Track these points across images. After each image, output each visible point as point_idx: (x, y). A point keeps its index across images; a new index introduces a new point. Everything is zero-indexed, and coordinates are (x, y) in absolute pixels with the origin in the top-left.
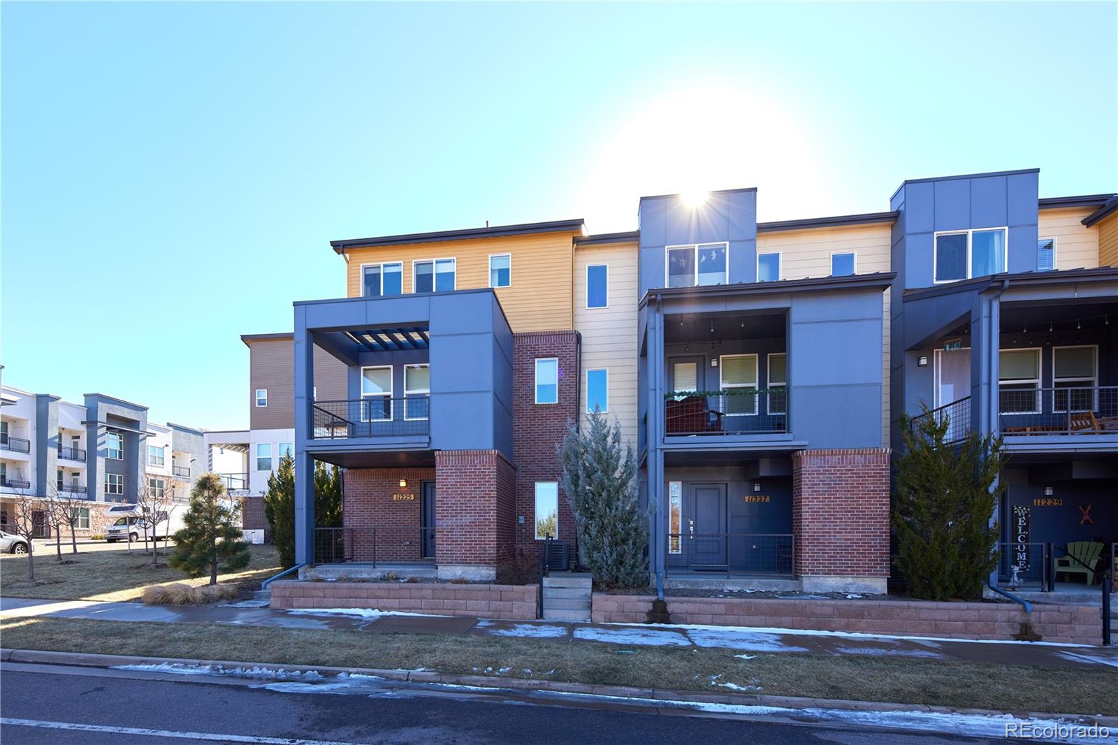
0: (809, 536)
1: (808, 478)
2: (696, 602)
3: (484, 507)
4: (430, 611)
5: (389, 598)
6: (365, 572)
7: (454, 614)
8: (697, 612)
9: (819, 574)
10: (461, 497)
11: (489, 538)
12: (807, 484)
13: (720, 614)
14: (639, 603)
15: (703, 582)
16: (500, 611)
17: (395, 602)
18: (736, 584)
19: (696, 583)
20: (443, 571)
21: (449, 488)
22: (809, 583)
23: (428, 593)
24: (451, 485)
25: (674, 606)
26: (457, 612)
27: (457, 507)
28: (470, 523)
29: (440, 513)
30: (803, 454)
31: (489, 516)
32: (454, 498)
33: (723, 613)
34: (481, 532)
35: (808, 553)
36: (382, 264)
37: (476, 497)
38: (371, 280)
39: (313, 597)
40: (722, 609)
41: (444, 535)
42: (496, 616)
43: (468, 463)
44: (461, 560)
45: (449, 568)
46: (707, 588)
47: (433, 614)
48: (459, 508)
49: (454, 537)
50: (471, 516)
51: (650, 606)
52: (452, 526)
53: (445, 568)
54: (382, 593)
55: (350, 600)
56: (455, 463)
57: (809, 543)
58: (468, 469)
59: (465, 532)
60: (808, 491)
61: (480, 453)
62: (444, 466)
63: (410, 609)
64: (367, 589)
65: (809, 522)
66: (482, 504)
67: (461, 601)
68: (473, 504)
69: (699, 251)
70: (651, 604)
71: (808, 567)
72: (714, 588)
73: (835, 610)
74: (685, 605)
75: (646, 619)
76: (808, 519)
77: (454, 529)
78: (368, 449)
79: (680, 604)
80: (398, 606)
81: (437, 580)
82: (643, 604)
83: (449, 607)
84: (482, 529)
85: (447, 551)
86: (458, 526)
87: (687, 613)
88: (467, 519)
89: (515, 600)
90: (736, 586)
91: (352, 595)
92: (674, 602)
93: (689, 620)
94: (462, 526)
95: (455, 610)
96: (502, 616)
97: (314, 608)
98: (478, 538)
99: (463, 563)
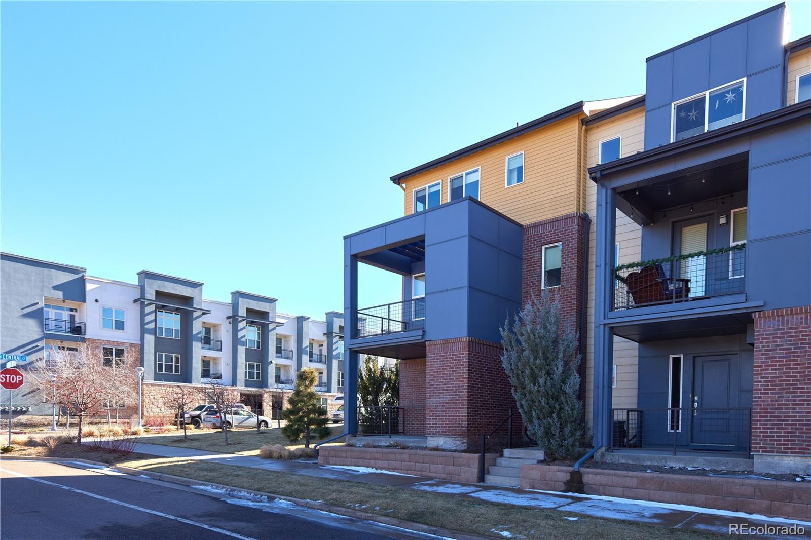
0: (761, 409)
1: (762, 343)
2: (609, 474)
3: (459, 387)
4: (405, 471)
5: (382, 460)
6: (383, 441)
7: (421, 475)
8: (610, 484)
9: (773, 452)
10: (443, 379)
11: (462, 413)
12: (761, 350)
13: (632, 488)
14: (558, 473)
15: (645, 457)
16: (451, 474)
17: (385, 464)
18: (679, 461)
20: (431, 441)
21: (435, 372)
22: (761, 462)
24: (436, 369)
25: (587, 478)
26: (424, 473)
27: (440, 387)
28: (449, 400)
29: (429, 393)
30: (755, 316)
31: (462, 395)
32: (438, 380)
33: (635, 486)
34: (456, 408)
35: (760, 428)
36: (427, 186)
37: (453, 379)
39: (340, 457)
41: (431, 411)
42: (448, 478)
43: (448, 350)
44: (442, 432)
45: (435, 439)
47: (407, 474)
48: (441, 389)
49: (438, 412)
50: (449, 395)
51: (568, 477)
52: (437, 403)
53: (432, 439)
54: (378, 456)
55: (360, 460)
56: (439, 351)
57: (760, 417)
58: (448, 355)
59: (446, 408)
60: (761, 359)
61: (456, 341)
62: (432, 354)
63: (394, 469)
64: (370, 453)
65: (761, 393)
66: (458, 384)
67: (426, 465)
68: (451, 384)
70: (569, 474)
71: (759, 444)
72: (656, 464)
73: (757, 490)
74: (598, 477)
75: (563, 489)
76: (761, 390)
77: (438, 406)
78: (385, 344)
79: (594, 476)
80: (387, 467)
81: (426, 448)
82: (561, 473)
83: (419, 469)
84: (457, 405)
85: (433, 424)
86: (440, 403)
87: (601, 485)
88: (447, 397)
89: (463, 465)
90: (679, 462)
91: (361, 456)
92: (589, 473)
93: (601, 491)
94: (443, 403)
95: (422, 471)
96: (453, 479)
97: (340, 465)
98: (454, 414)
99: (444, 435)
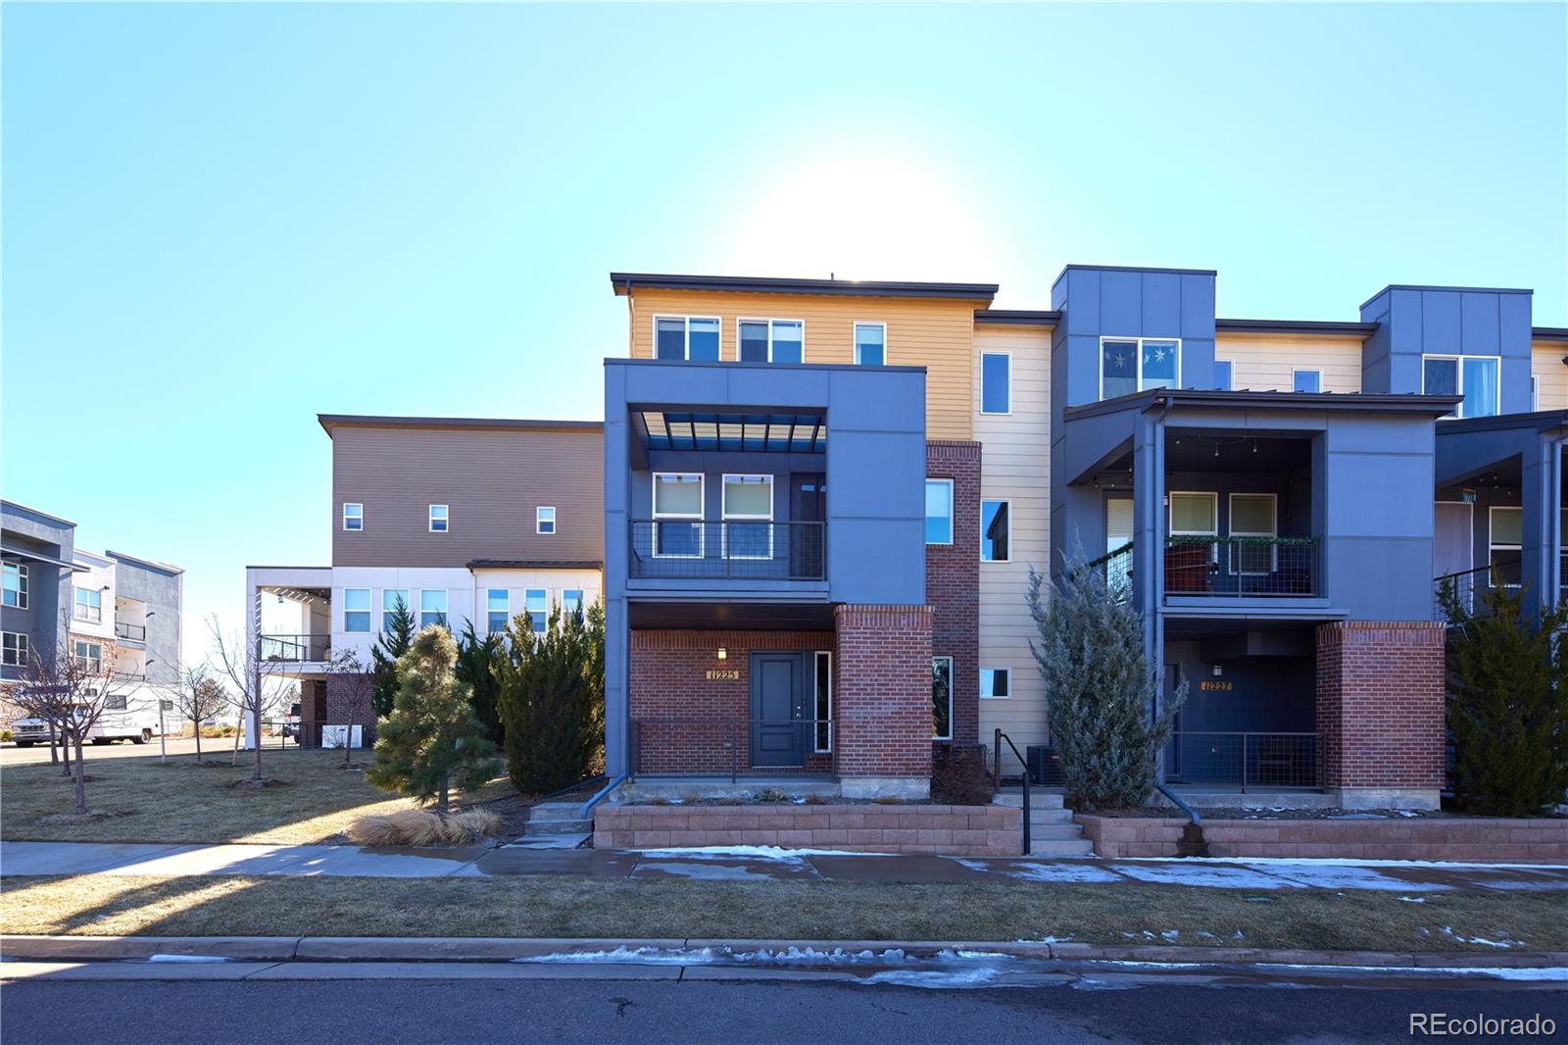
0: (1351, 735)
1: (1349, 658)
2: (1241, 826)
3: (914, 690)
4: (862, 847)
5: (794, 829)
6: (722, 789)
7: (900, 852)
8: (1243, 839)
9: (1363, 785)
10: (879, 676)
11: (922, 736)
12: (1349, 667)
14: (1165, 829)
15: (1215, 797)
16: (970, 845)
17: (805, 835)
19: (1206, 800)
20: (850, 785)
21: (862, 661)
22: (1350, 797)
23: (857, 819)
24: (864, 657)
25: (1212, 833)
26: (904, 848)
27: (873, 690)
28: (892, 713)
29: (847, 699)
30: (1344, 626)
31: (921, 704)
32: (869, 675)
34: (910, 727)
35: (1349, 758)
36: (688, 318)
37: (902, 676)
38: (670, 341)
39: (669, 829)
40: (1275, 835)
41: (854, 732)
42: (964, 852)
43: (890, 625)
44: (878, 769)
45: (859, 782)
46: (1220, 805)
47: (866, 851)
48: (875, 692)
49: (868, 734)
50: (894, 704)
51: (1180, 833)
52: (866, 718)
53: (852, 782)
54: (785, 821)
55: (731, 832)
56: (871, 624)
57: (1351, 744)
58: (890, 634)
59: (886, 727)
60: (1350, 676)
61: (909, 611)
62: (854, 628)
63: (830, 845)
64: (759, 816)
65: (1351, 717)
66: (912, 685)
67: (909, 831)
68: (898, 685)
69: (1144, 347)
70: (1182, 830)
71: (1349, 776)
72: (1229, 806)
73: (1414, 833)
74: (1227, 830)
75: (1176, 852)
76: (1349, 713)
77: (868, 722)
78: (729, 598)
79: (1221, 830)
80: (810, 841)
81: (840, 799)
82: (1171, 830)
83: (891, 840)
84: (911, 722)
85: (856, 755)
86: (874, 718)
87: (1230, 841)
88: (889, 708)
89: (991, 827)
91: (735, 824)
92: (1213, 826)
93: (1233, 850)
94: (880, 718)
95: (900, 844)
96: (972, 853)
97: (670, 846)
98: (905, 737)
99: (882, 774)
